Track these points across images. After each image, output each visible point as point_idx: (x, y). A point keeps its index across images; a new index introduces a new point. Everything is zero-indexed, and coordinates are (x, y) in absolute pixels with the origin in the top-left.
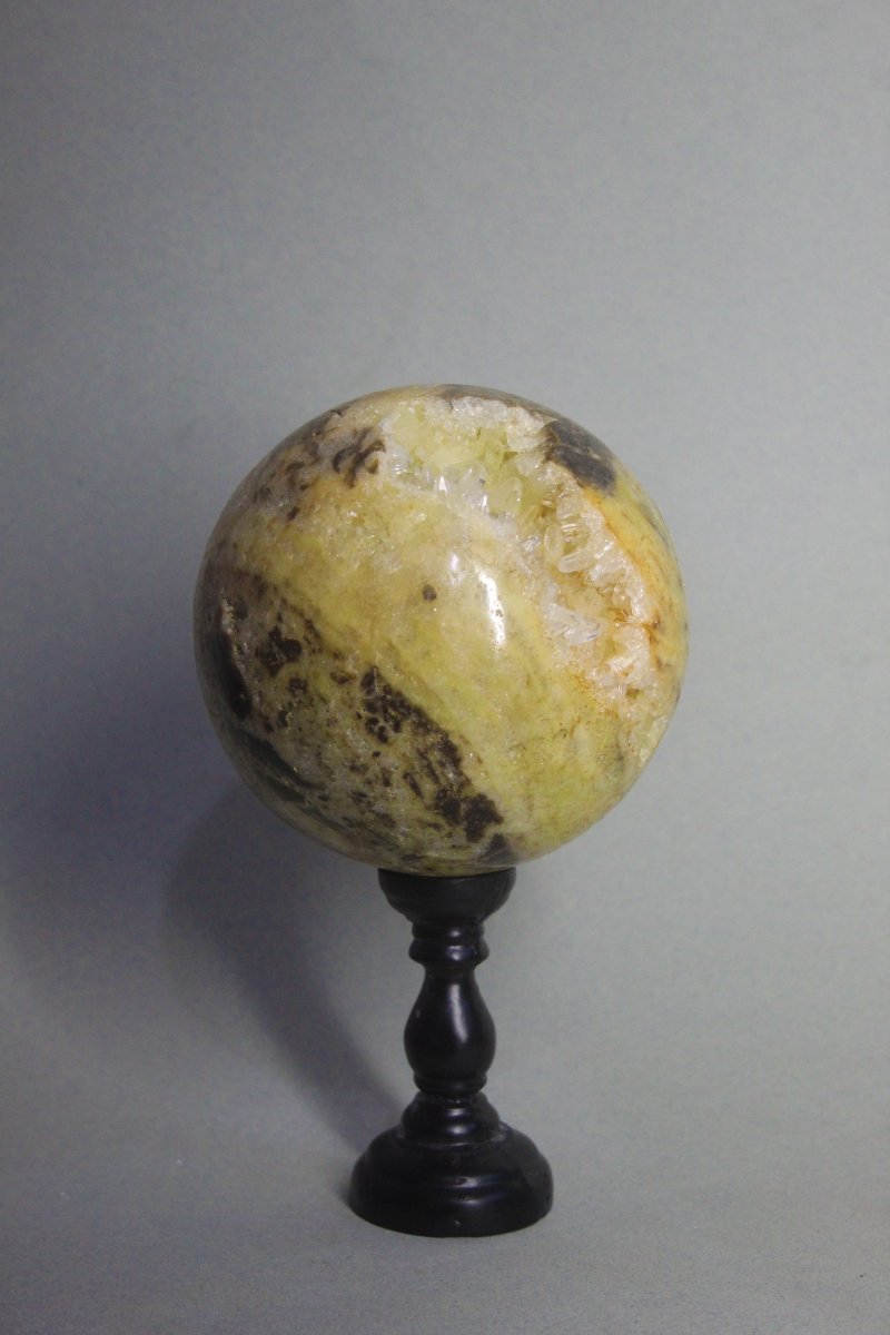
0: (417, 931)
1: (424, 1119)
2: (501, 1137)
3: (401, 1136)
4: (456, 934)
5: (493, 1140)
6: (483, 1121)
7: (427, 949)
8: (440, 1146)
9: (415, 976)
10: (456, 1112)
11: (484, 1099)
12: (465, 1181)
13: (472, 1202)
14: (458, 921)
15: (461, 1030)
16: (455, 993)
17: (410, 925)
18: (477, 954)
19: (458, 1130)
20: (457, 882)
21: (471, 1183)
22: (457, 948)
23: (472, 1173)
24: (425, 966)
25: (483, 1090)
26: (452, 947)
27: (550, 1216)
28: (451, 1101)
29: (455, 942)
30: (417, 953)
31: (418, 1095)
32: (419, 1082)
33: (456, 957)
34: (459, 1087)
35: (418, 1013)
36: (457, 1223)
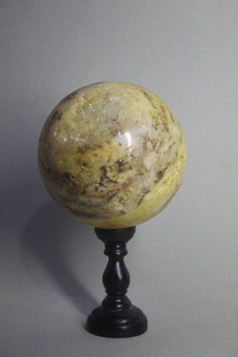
0: (106, 246)
1: (109, 303)
2: (132, 308)
3: (102, 308)
4: (118, 246)
5: (130, 309)
6: (126, 303)
7: (109, 252)
8: (114, 311)
9: (106, 259)
10: (119, 301)
11: (126, 297)
12: (122, 321)
13: (124, 327)
14: (118, 242)
15: (120, 276)
16: (118, 264)
17: (104, 244)
18: (124, 253)
19: (119, 306)
20: (119, 230)
21: (124, 321)
22: (119, 251)
23: (124, 318)
24: (108, 256)
25: (127, 294)
26: (117, 251)
27: (147, 331)
28: (117, 297)
29: (118, 249)
30: (106, 253)
31: (107, 296)
32: (107, 292)
33: (118, 254)
34: (119, 293)
35: (107, 271)
36: (121, 333)
